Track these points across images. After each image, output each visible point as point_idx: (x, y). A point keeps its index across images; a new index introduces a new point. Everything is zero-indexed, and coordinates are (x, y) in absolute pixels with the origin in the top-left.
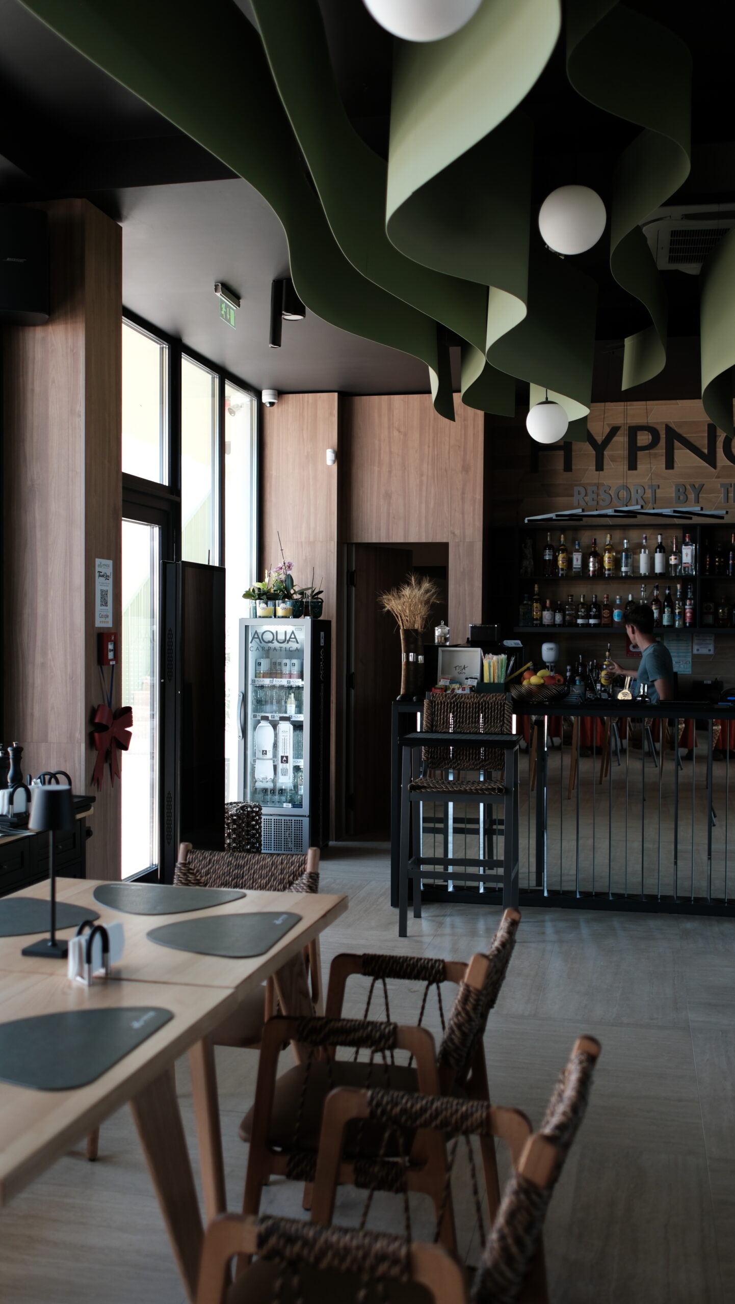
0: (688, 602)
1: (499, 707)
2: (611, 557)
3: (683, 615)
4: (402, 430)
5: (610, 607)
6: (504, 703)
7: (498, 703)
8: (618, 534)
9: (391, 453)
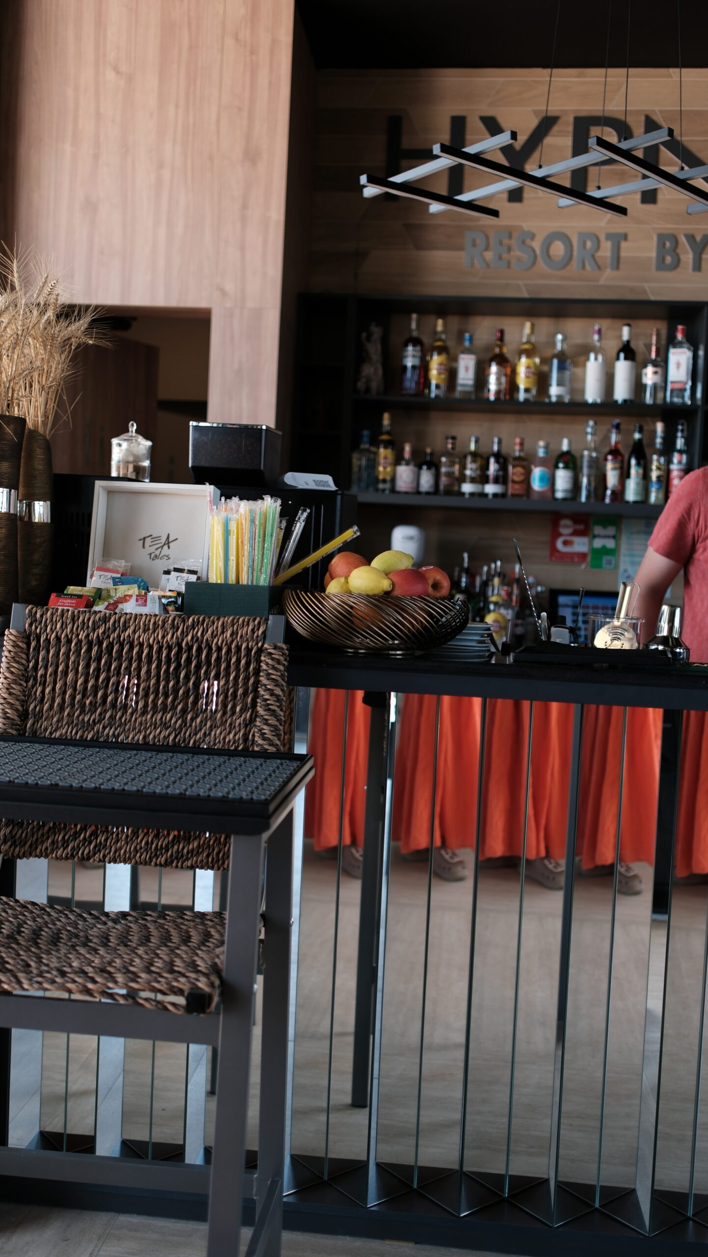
0: (676, 458)
1: (243, 662)
2: (532, 365)
3: (664, 483)
4: (124, 68)
5: (526, 462)
6: (260, 651)
7: (238, 648)
8: (545, 325)
9: (98, 115)
